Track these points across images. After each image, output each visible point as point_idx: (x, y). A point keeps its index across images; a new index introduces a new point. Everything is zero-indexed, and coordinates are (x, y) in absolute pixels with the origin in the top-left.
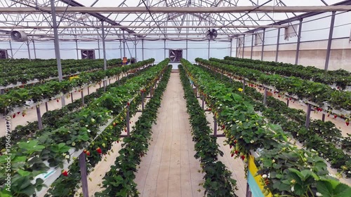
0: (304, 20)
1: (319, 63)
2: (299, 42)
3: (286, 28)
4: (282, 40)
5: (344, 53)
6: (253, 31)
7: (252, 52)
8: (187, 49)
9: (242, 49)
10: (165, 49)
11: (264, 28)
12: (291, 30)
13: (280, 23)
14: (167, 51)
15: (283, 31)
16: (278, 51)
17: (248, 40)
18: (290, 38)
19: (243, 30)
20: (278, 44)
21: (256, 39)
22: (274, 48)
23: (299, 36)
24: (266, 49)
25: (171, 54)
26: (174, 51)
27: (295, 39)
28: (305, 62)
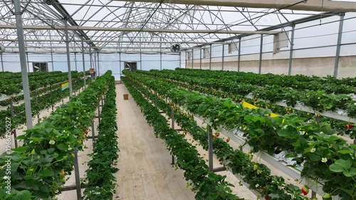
0: (242, 39)
1: (255, 70)
2: (239, 55)
3: (229, 44)
4: (226, 53)
5: (270, 62)
6: (201, 46)
7: (201, 63)
8: (141, 61)
9: (191, 61)
10: (120, 61)
11: (211, 44)
12: (233, 46)
13: (224, 40)
14: (123, 64)
15: (226, 47)
16: (223, 62)
17: (197, 54)
18: (232, 52)
19: (192, 45)
20: (223, 57)
21: (204, 53)
22: (220, 60)
23: (239, 51)
24: (213, 60)
25: (126, 66)
26: (129, 63)
27: (237, 53)
28: (245, 70)
